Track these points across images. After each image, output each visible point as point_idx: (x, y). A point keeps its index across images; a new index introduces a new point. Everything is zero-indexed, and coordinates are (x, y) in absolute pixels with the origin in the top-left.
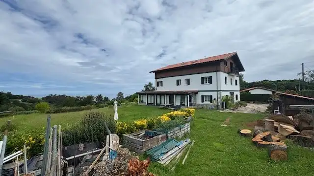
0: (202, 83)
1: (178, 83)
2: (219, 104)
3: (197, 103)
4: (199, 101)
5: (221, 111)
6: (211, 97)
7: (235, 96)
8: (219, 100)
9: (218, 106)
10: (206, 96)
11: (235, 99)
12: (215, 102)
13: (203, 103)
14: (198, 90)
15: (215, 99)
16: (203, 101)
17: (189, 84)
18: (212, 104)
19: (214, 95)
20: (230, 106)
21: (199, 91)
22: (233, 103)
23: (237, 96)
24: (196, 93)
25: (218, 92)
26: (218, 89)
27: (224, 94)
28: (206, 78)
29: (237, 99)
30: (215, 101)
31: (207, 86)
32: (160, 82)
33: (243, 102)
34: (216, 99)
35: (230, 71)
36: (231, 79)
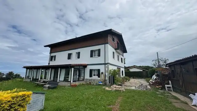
0: (91, 56)
1: (69, 56)
2: (107, 78)
3: (85, 78)
4: (87, 76)
5: (107, 89)
6: (99, 70)
7: (121, 72)
8: (107, 74)
9: (105, 80)
10: (94, 70)
11: (121, 74)
12: (102, 77)
13: (91, 78)
14: (87, 63)
15: (102, 73)
16: (91, 76)
17: (79, 57)
18: (99, 79)
19: (102, 69)
20: (117, 81)
21: (88, 65)
22: (120, 78)
23: (122, 71)
24: (85, 66)
25: (106, 65)
26: (106, 62)
27: (111, 68)
28: (95, 51)
29: (123, 75)
30: (102, 75)
31: (96, 60)
32: (54, 56)
33: (127, 77)
34: (104, 73)
35: (117, 48)
36: (118, 56)
